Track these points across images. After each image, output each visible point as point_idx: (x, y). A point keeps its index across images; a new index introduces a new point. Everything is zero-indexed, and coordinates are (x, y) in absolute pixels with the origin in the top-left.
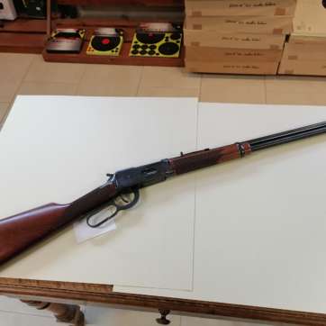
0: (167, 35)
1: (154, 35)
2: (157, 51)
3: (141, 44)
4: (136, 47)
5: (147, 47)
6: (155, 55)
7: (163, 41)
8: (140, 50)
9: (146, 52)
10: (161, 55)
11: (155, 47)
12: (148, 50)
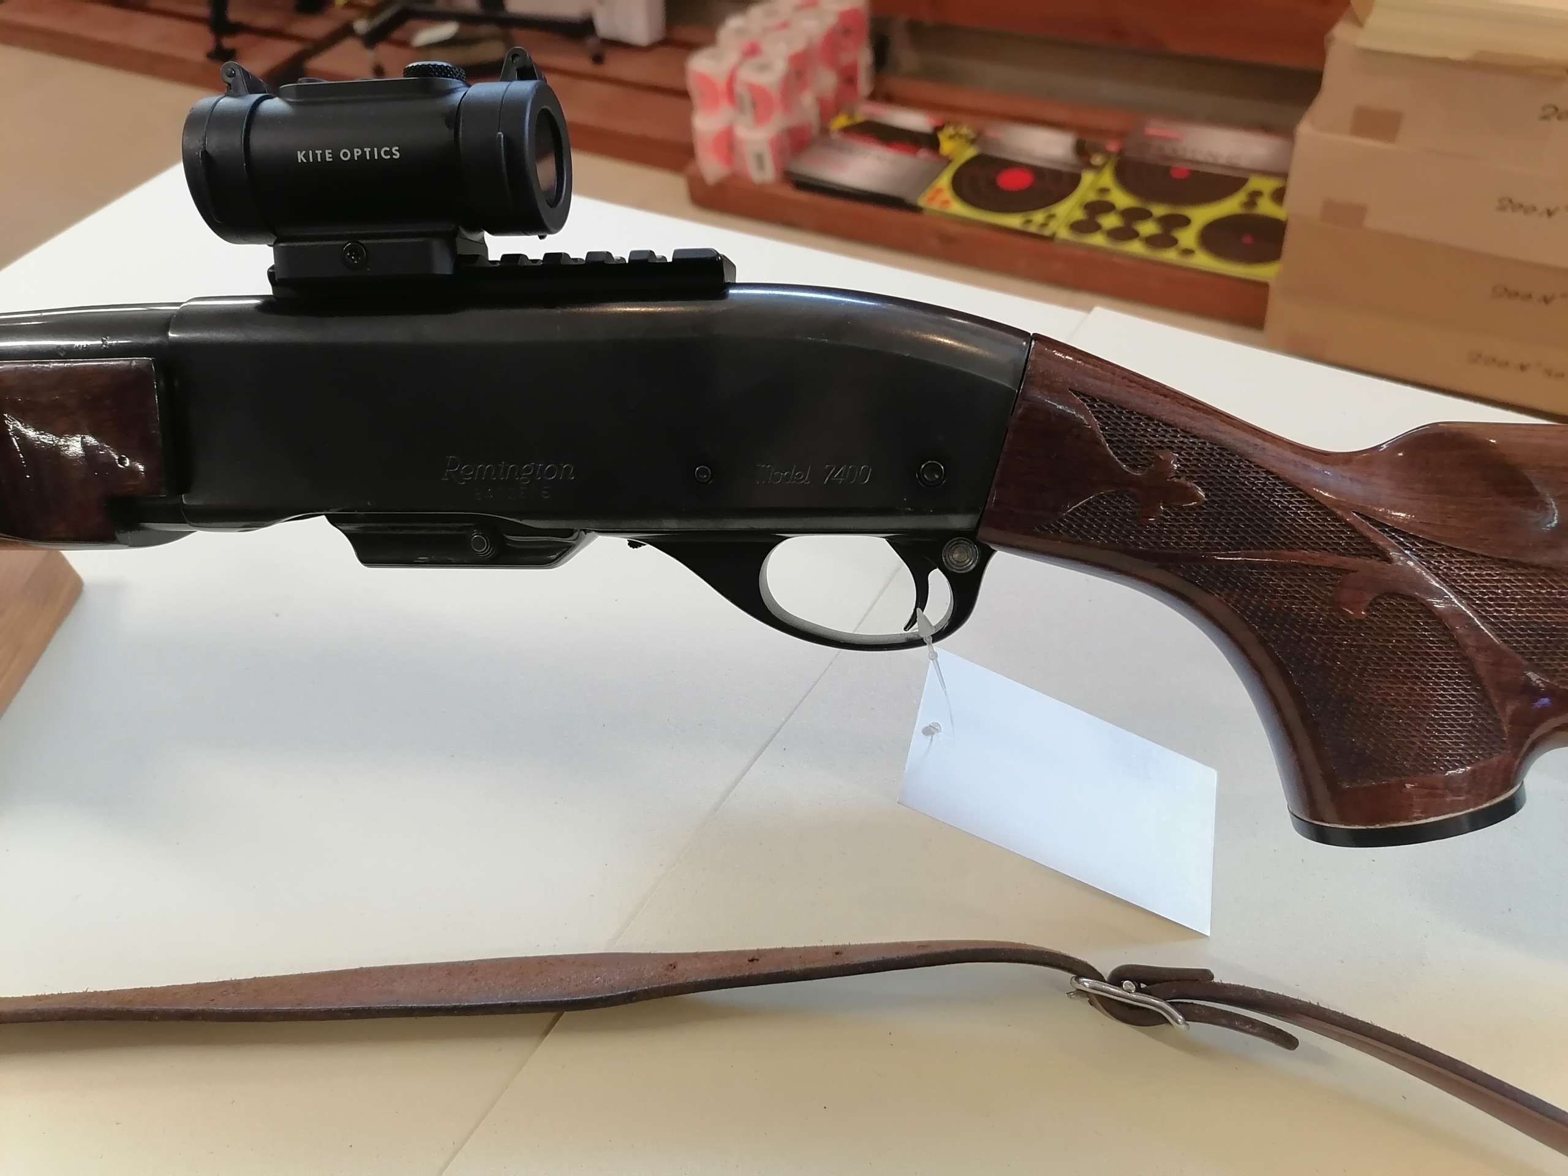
0: (1256, 183)
1: (1195, 173)
2: (1187, 237)
3: (1122, 199)
4: (1098, 208)
5: (1145, 215)
6: (1170, 255)
7: (1231, 206)
8: (1110, 221)
9: (1134, 235)
10: (1203, 261)
11: (1185, 222)
12: (1148, 228)
